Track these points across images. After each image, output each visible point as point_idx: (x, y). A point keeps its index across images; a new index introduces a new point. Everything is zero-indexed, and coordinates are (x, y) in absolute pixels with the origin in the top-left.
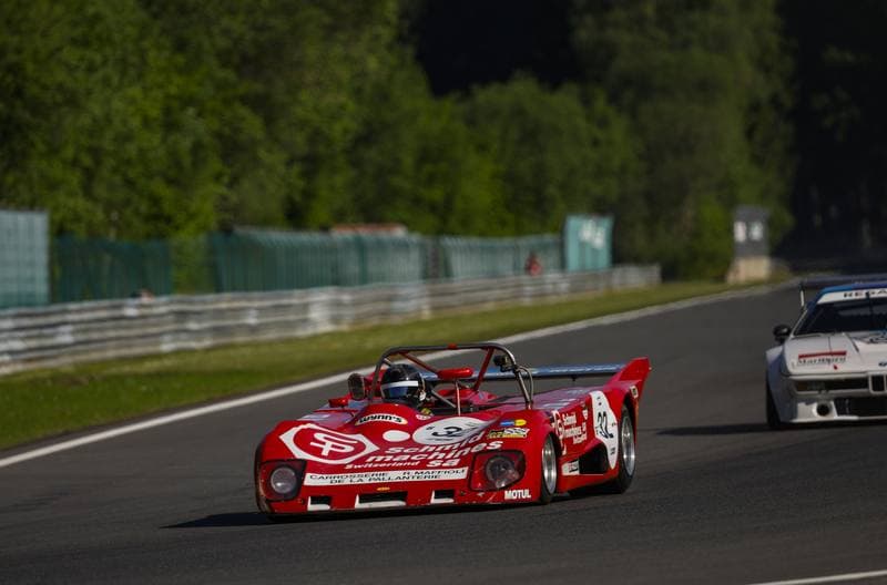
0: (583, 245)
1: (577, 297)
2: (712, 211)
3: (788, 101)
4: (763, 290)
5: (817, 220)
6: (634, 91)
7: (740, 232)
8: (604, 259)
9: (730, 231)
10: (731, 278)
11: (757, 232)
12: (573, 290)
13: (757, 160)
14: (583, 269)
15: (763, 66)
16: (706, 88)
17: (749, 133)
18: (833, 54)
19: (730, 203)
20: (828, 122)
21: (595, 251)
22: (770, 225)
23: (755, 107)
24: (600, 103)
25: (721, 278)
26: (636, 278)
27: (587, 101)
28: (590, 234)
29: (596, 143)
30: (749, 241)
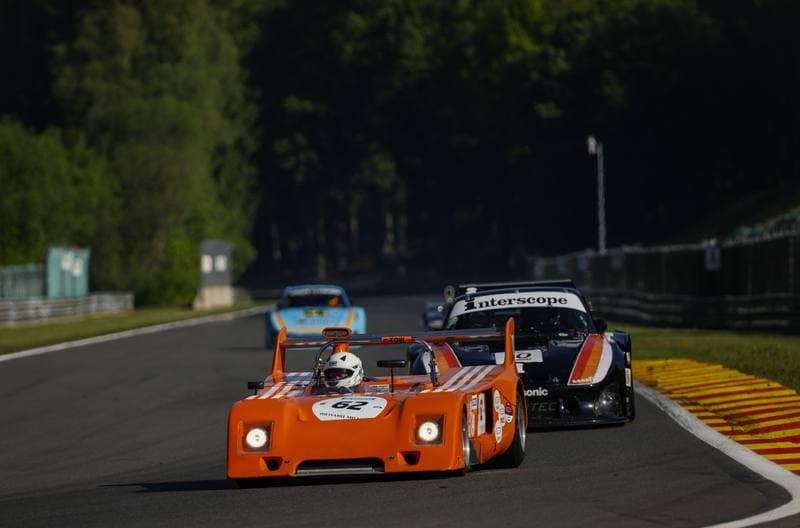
0: (63, 273)
1: (55, 320)
2: (181, 244)
3: (251, 144)
4: (229, 317)
5: (278, 254)
6: (112, 134)
7: (207, 264)
8: (82, 287)
9: (198, 263)
10: (198, 305)
11: (222, 264)
12: (53, 315)
13: (223, 199)
14: (62, 295)
15: (228, 113)
16: (176, 133)
17: (216, 174)
18: (292, 103)
19: (198, 238)
20: (289, 164)
21: (74, 279)
22: (234, 257)
23: (220, 150)
24: (81, 145)
25: (189, 306)
26: (111, 305)
27: (68, 144)
28: (70, 264)
29: (76, 182)
30: (214, 272)
